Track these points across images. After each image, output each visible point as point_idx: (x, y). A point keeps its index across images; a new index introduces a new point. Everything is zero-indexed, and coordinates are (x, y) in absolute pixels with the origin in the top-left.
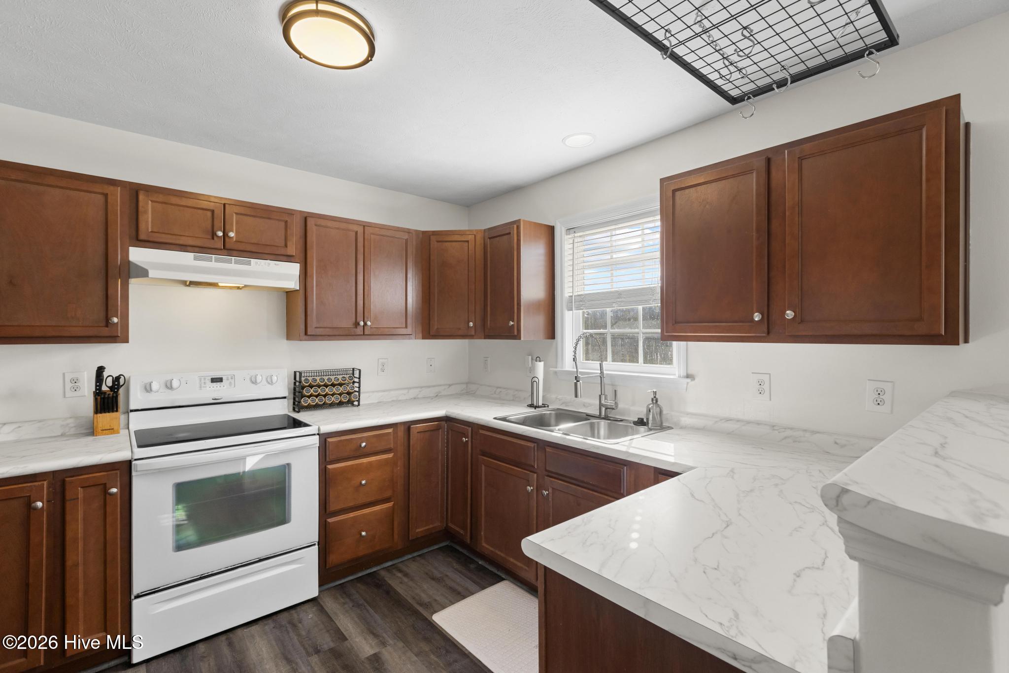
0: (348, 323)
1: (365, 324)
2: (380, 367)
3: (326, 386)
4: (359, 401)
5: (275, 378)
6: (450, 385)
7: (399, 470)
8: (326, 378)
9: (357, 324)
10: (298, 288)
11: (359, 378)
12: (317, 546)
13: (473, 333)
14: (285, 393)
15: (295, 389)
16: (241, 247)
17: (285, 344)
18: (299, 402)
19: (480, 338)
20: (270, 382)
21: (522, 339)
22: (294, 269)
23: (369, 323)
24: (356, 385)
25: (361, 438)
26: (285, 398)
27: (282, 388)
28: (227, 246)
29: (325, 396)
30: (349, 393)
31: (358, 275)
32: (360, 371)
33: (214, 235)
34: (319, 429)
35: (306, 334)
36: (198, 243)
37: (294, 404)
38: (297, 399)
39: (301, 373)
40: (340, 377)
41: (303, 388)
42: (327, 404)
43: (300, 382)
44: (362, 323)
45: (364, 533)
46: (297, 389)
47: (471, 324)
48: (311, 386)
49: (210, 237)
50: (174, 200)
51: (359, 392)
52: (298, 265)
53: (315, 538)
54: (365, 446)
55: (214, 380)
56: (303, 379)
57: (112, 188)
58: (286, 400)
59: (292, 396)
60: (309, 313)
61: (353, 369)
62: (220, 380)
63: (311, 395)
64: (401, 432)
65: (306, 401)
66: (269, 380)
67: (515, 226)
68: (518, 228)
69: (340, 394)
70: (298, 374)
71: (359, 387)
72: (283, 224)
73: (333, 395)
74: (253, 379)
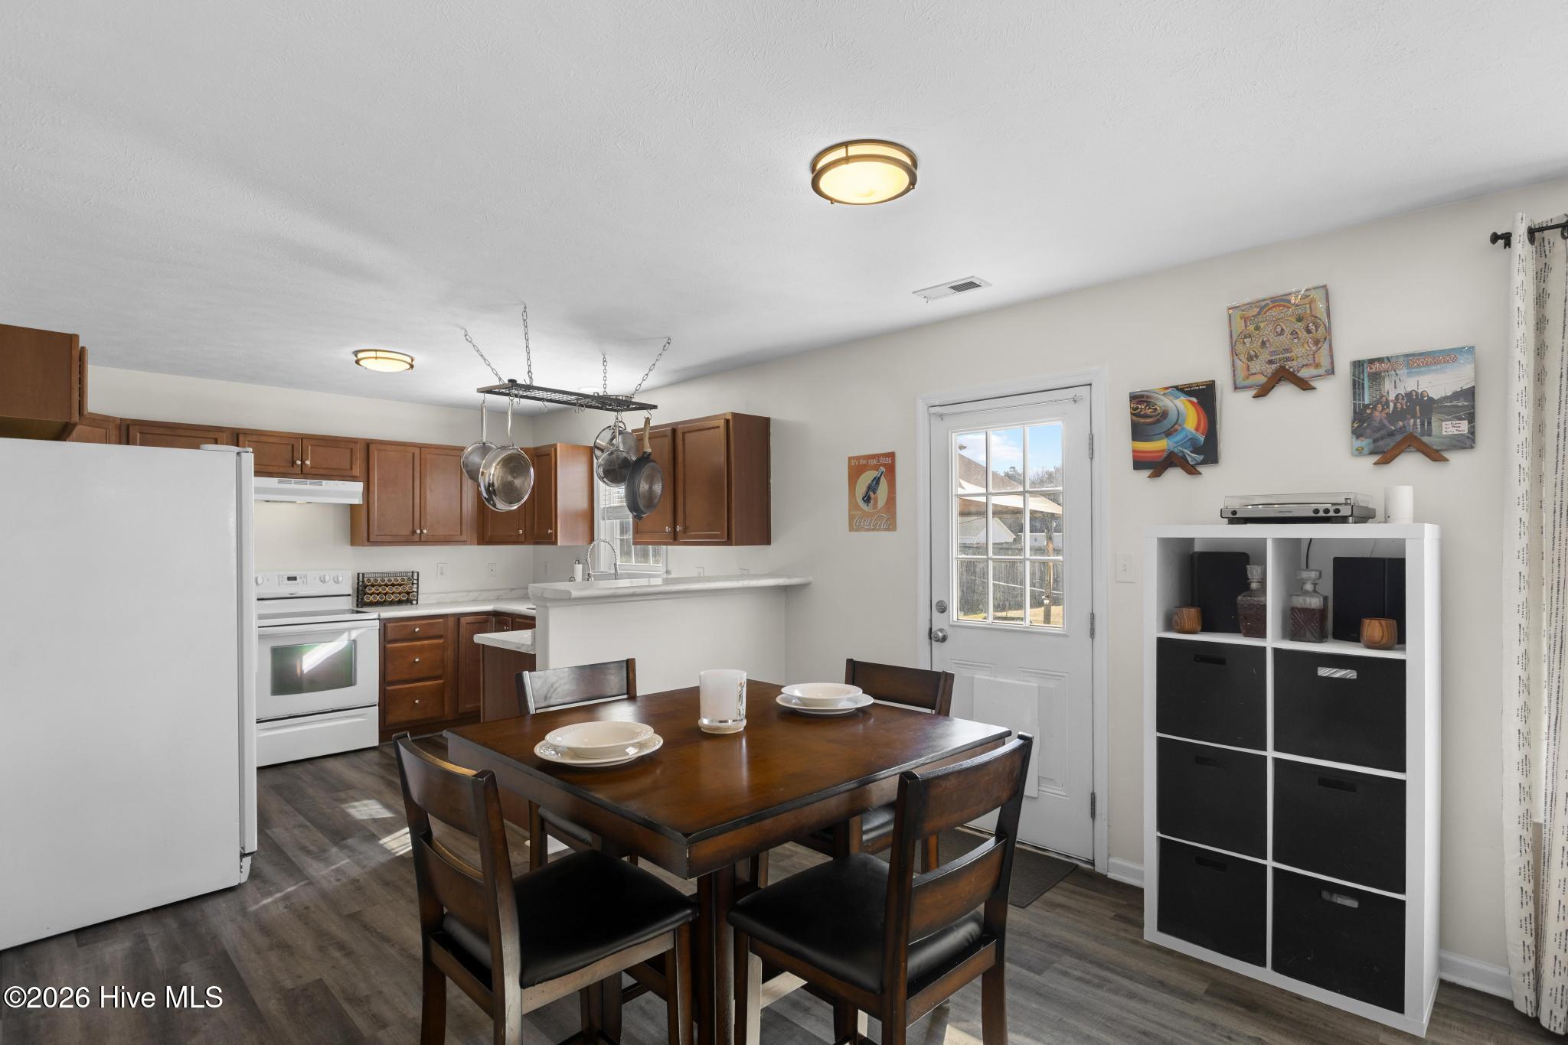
0: (407, 531)
1: (422, 532)
2: (439, 571)
3: (387, 585)
4: (417, 600)
5: (340, 578)
6: (513, 589)
7: (450, 654)
8: (386, 579)
9: (414, 532)
10: (361, 503)
11: (418, 580)
12: (377, 707)
13: (523, 540)
14: (350, 592)
15: (358, 588)
16: (314, 471)
17: (349, 550)
18: (363, 599)
19: (530, 544)
20: (337, 582)
21: (559, 544)
22: (358, 487)
23: (425, 531)
24: (415, 586)
25: (414, 625)
26: (349, 595)
27: (348, 587)
28: (304, 471)
29: (385, 594)
30: (408, 593)
31: (415, 490)
32: (418, 573)
33: (293, 463)
34: (379, 615)
35: (368, 540)
36: (282, 470)
37: (357, 601)
38: (360, 597)
39: (363, 574)
40: (399, 579)
41: (366, 587)
42: (388, 601)
43: (363, 582)
44: (418, 531)
45: (417, 701)
46: (360, 588)
47: (521, 532)
48: (373, 586)
49: (290, 465)
50: (264, 439)
51: (417, 592)
52: (362, 483)
53: (376, 700)
54: (418, 632)
55: (289, 579)
56: (365, 579)
57: (221, 434)
58: (350, 598)
59: (356, 595)
60: (371, 523)
61: (413, 572)
62: (294, 579)
63: (373, 593)
64: (451, 622)
65: (368, 598)
66: (336, 580)
67: (553, 449)
68: (556, 450)
69: (400, 593)
70: (361, 575)
71: (417, 588)
72: (349, 451)
73: (393, 594)
74: (322, 579)
